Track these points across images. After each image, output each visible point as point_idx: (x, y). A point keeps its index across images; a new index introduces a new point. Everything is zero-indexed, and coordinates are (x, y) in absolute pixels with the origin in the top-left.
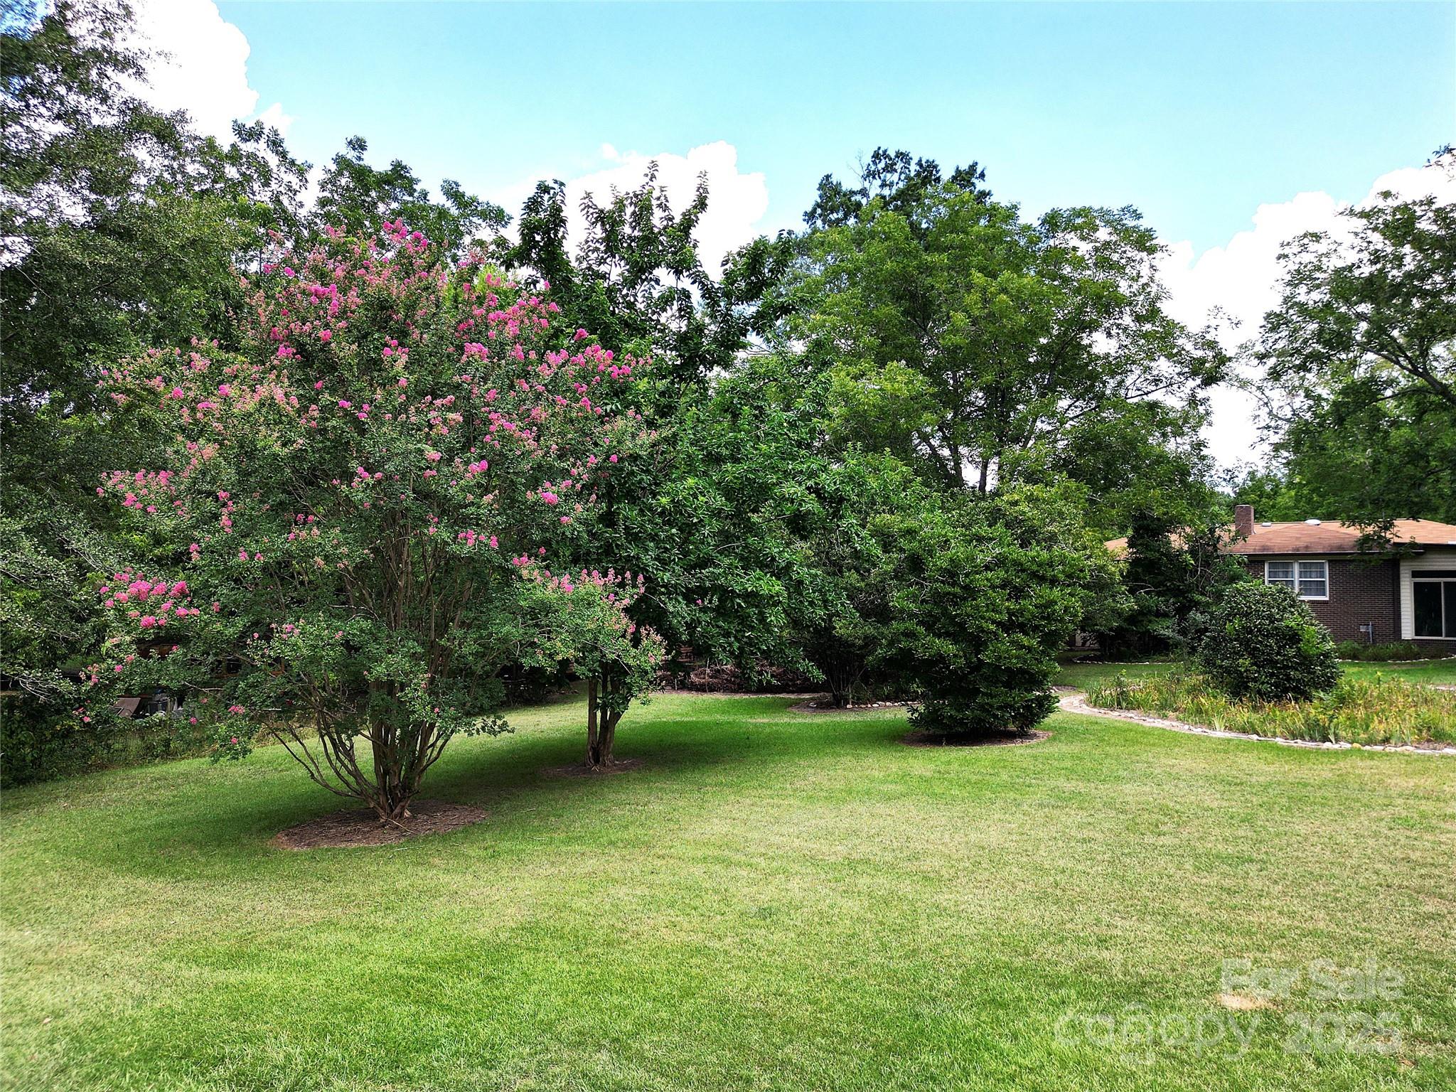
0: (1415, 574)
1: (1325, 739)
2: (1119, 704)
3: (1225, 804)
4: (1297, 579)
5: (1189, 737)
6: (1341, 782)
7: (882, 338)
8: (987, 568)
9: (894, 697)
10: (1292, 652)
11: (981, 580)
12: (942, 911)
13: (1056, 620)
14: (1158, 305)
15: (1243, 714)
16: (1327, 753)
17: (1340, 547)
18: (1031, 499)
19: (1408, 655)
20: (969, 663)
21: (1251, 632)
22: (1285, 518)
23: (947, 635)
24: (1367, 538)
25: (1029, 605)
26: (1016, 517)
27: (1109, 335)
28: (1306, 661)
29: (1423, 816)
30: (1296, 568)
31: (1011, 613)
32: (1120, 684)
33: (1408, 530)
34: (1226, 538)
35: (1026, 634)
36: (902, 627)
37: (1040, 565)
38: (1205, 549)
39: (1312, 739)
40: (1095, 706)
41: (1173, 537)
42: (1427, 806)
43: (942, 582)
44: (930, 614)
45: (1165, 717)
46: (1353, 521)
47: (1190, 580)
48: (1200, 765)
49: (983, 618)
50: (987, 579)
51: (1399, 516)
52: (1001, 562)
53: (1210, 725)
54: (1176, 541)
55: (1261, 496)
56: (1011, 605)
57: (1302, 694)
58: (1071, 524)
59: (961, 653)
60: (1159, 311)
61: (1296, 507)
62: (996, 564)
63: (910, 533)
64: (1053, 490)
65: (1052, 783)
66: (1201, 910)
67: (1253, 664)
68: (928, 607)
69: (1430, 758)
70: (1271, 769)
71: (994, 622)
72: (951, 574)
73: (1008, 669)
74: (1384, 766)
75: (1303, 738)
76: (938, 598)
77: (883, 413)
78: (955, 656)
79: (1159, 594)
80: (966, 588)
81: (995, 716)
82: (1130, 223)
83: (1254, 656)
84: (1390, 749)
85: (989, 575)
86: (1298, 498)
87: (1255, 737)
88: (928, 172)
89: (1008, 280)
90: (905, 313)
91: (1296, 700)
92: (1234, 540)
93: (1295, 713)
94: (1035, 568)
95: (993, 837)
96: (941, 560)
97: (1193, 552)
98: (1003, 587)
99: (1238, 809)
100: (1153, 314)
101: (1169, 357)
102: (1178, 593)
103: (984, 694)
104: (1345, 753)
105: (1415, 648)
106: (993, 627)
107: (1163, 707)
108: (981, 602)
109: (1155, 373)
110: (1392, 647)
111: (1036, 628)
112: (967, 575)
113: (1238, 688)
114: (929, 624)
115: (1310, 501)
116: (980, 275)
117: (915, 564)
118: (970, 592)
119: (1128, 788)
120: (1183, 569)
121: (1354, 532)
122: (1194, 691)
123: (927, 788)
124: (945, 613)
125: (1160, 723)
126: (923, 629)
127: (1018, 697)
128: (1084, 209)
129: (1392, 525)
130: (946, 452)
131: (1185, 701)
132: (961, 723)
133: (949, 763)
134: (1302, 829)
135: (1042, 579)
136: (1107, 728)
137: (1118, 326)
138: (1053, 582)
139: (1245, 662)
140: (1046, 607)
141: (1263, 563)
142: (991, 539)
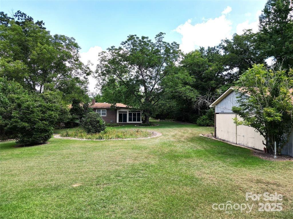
0: (119, 112)
1: (102, 139)
2: (67, 136)
3: (82, 151)
4: (101, 113)
5: (78, 141)
6: (103, 145)
7: (15, 54)
8: (37, 107)
9: (13, 138)
10: (98, 124)
11: (35, 110)
12: (14, 181)
13: (52, 118)
14: (78, 58)
15: (89, 136)
16: (102, 141)
17: (108, 107)
18: (51, 94)
19: (117, 125)
20: (31, 128)
21: (92, 121)
22: (101, 102)
23: (26, 122)
24: (112, 106)
25: (46, 115)
26: (47, 98)
27: (69, 63)
28: (100, 126)
29: (113, 149)
30: (101, 111)
31: (42, 117)
32: (67, 132)
33: (119, 105)
34: (90, 104)
35: (45, 121)
36: (14, 120)
37: (50, 107)
38: (86, 107)
39: (100, 139)
40: (62, 137)
41: (80, 104)
42: (114, 148)
43: (25, 110)
44: (22, 117)
45: (75, 138)
46: (110, 103)
47: (83, 112)
48: (79, 145)
49: (35, 118)
50: (37, 109)
51: (117, 102)
52: (40, 106)
53: (83, 138)
54: (81, 105)
55: (97, 98)
56: (42, 115)
57: (99, 132)
58: (59, 100)
59: (29, 126)
60: (78, 59)
61: (103, 100)
62: (39, 106)
63: (18, 98)
64: (55, 93)
65: (49, 152)
66: (73, 171)
67: (92, 127)
68: (22, 115)
69: (116, 141)
70: (91, 145)
71: (38, 119)
72: (28, 108)
73: (41, 129)
74: (109, 142)
75: (98, 139)
76: (24, 113)
77: (14, 72)
78: (28, 126)
79: (77, 115)
80: (31, 111)
81: (37, 139)
82: (73, 41)
83: (92, 125)
84: (111, 140)
85: (37, 108)
86: (103, 99)
87: (90, 140)
88: (30, 19)
89: (46, 46)
90: (21, 49)
91: (98, 133)
92: (91, 105)
93: (97, 135)
94: (48, 107)
95: (32, 164)
96: (25, 105)
97: (84, 107)
98: (41, 111)
99: (84, 152)
100: (77, 60)
101: (81, 69)
102: (81, 115)
103: (35, 135)
104: (104, 141)
105: (118, 124)
106: (37, 120)
107: (75, 136)
108: (35, 114)
109: (78, 72)
110: (115, 124)
111: (48, 120)
112: (32, 108)
113: (89, 131)
114: (22, 119)
115: (105, 99)
116: (40, 44)
117: (19, 106)
118: (33, 112)
119: (64, 151)
120: (82, 110)
121: (110, 105)
122: (81, 133)
123: (18, 156)
124: (26, 117)
125: (74, 139)
126: (20, 121)
127: (43, 135)
128: (63, 36)
129: (116, 104)
130: (32, 83)
131: (79, 135)
132: (28, 141)
133: (25, 150)
134: (94, 154)
135: (50, 110)
136: (63, 140)
137: (71, 61)
138: (52, 110)
139: (90, 126)
140: (50, 115)
141: (96, 109)
142: (39, 101)
